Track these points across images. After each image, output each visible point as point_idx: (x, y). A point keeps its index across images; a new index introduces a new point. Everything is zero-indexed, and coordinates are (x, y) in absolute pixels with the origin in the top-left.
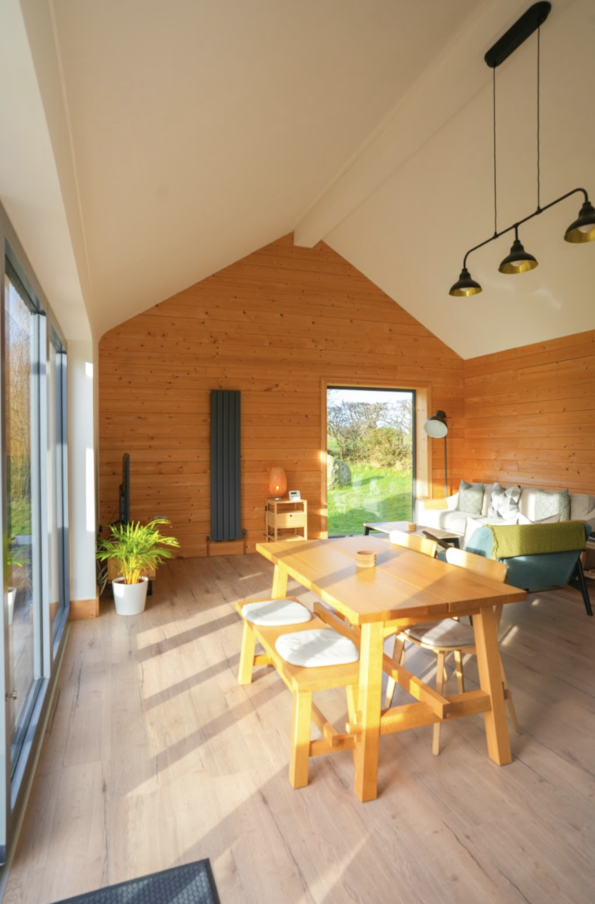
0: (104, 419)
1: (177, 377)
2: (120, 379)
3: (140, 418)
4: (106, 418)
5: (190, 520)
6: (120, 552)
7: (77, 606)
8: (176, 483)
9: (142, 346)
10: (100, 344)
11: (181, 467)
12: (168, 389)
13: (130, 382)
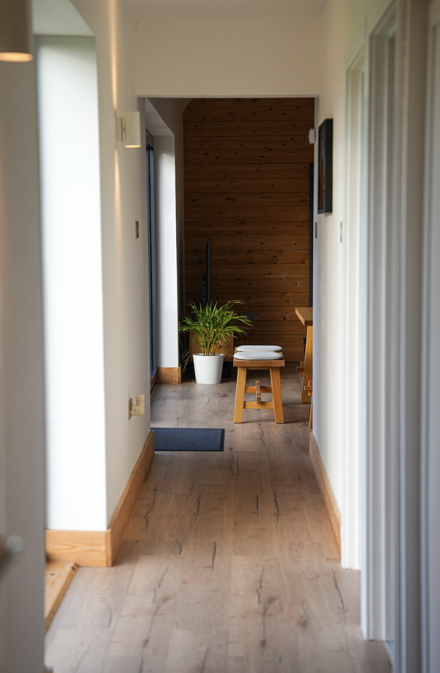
0: (190, 202)
1: (271, 149)
2: (207, 154)
3: (228, 199)
4: (192, 200)
5: (285, 319)
6: (199, 327)
7: (163, 372)
8: (270, 274)
9: (231, 114)
10: (184, 115)
11: (275, 256)
12: (260, 164)
13: (217, 158)
